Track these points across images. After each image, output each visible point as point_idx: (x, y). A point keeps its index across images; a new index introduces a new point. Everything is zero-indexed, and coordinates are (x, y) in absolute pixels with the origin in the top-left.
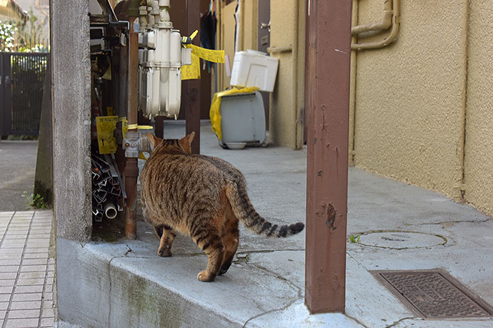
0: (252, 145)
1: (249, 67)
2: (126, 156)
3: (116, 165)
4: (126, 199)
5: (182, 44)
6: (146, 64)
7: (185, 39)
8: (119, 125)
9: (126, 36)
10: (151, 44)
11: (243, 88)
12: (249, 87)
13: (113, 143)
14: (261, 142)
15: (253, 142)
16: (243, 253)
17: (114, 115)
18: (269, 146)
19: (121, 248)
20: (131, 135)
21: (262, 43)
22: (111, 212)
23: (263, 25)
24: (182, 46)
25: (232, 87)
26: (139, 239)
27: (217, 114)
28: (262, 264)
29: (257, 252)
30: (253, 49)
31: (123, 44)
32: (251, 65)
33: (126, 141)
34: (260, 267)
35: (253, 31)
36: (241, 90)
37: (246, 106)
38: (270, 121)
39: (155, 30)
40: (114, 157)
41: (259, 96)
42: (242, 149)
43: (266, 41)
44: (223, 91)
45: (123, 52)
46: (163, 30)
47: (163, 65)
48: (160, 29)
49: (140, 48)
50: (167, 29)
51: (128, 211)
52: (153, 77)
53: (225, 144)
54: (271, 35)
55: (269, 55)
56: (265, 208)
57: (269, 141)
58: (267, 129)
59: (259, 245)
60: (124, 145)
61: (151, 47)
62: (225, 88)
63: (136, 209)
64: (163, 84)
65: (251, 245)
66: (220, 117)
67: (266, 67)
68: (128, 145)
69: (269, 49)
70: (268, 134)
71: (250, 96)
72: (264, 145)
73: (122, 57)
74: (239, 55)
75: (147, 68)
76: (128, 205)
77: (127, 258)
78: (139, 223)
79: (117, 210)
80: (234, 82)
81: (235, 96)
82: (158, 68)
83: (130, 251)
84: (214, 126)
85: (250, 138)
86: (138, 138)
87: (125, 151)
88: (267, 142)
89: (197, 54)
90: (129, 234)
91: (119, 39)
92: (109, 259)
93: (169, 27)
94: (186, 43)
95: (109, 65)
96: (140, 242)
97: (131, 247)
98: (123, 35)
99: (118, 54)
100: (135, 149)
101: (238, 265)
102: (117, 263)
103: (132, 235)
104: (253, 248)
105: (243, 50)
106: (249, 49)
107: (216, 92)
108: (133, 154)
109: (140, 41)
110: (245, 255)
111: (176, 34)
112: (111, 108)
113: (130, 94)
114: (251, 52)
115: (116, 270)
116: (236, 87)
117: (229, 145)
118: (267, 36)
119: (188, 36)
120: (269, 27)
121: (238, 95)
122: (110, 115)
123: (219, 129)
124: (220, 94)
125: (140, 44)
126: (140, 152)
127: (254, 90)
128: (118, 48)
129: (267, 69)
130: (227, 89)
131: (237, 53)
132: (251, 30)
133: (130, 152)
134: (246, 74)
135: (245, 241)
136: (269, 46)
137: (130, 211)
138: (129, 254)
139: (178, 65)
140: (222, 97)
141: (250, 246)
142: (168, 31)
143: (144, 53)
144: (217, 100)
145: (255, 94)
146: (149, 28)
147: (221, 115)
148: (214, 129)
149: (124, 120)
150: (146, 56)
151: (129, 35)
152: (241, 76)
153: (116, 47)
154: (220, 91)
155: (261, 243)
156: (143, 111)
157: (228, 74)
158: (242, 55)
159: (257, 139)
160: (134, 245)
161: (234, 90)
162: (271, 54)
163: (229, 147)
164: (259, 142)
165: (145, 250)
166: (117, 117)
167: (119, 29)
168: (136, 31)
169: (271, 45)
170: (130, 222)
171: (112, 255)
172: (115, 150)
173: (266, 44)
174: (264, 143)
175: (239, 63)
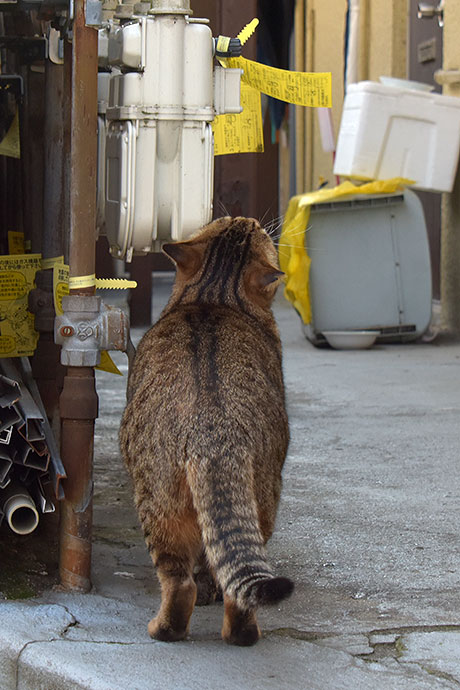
0: (394, 338)
1: (387, 124)
2: (64, 362)
3: (35, 388)
4: (62, 480)
5: (217, 57)
6: (118, 111)
7: (224, 43)
8: (44, 280)
9: (64, 37)
10: (131, 57)
11: (370, 181)
12: (386, 178)
13: (25, 330)
14: (420, 329)
15: (397, 329)
16: (385, 632)
17: (27, 252)
18: (440, 340)
19: (50, 615)
20: (78, 305)
21: (421, 58)
22: (23, 516)
23: (424, 8)
24: (216, 63)
25: (339, 180)
26: (98, 592)
27: (298, 252)
28: (440, 665)
29: (425, 629)
30: (395, 74)
31: (54, 58)
32: (392, 118)
33: (65, 320)
34: (434, 672)
35: (394, 27)
36: (364, 188)
37: (377, 229)
38: (444, 273)
39: (144, 19)
40: (27, 367)
41: (414, 204)
42: (368, 348)
43: (432, 54)
44: (312, 190)
45: (57, 81)
46: (165, 20)
47: (166, 114)
48: (158, 16)
49: (101, 70)
50: (175, 16)
51: (69, 515)
52: (137, 146)
53: (320, 336)
54: (446, 34)
55: (439, 90)
56: (441, 507)
57: (441, 326)
58: (436, 293)
59: (431, 610)
60: (58, 332)
61: (131, 64)
62: (318, 183)
63: (90, 509)
64: (164, 167)
65: (407, 609)
66: (307, 261)
67: (433, 123)
68: (69, 333)
69: (440, 74)
70: (438, 309)
71: (390, 202)
72: (427, 339)
73: (52, 93)
74: (357, 93)
75: (119, 123)
76: (69, 497)
77: (67, 644)
78: (99, 548)
79: (39, 509)
80: (344, 165)
81: (349, 203)
82: (152, 124)
83: (75, 624)
84: (292, 286)
85: (390, 319)
86: (98, 312)
87: (60, 347)
88: (436, 330)
89: (256, 83)
90: (72, 577)
91: (42, 45)
92: (16, 646)
93: (181, 10)
94: (228, 55)
95: (12, 118)
96: (99, 598)
97: (77, 613)
98: (55, 34)
99: (40, 85)
100: (88, 342)
101: (374, 666)
102: (38, 658)
103: (79, 579)
104: (411, 617)
105: (366, 77)
106: (383, 75)
107: (293, 193)
108: (85, 356)
109: (103, 50)
110: (390, 638)
111: (200, 31)
112: (21, 234)
113: (74, 192)
114: (391, 84)
115: (37, 678)
116: (348, 179)
117: (333, 336)
118: (434, 40)
119: (234, 33)
120: (442, 14)
121: (357, 202)
122: (19, 252)
123: (303, 294)
124: (306, 200)
125: (101, 58)
126: (102, 352)
127: (399, 187)
128: (41, 70)
129: (434, 131)
130: (323, 185)
131: (350, 87)
132: (390, 23)
133: (75, 352)
134: (379, 143)
135: (390, 599)
136: (440, 66)
137: (73, 513)
138: (73, 632)
139: (205, 114)
140: (313, 207)
141: (405, 612)
142: (179, 21)
143: (112, 81)
144: (299, 216)
145: (401, 197)
146: (125, 14)
147: (309, 253)
148: (290, 293)
149: (58, 265)
150: (118, 90)
151: (72, 35)
152: (364, 148)
153: (34, 68)
154: (304, 192)
155: (435, 605)
156: (111, 240)
157: (326, 145)
158: (367, 91)
159: (409, 322)
160: (85, 609)
161: (346, 188)
162: (446, 88)
163: (333, 342)
164: (413, 328)
165: (117, 621)
166: (38, 256)
167: (43, 17)
168: (91, 21)
169: (446, 64)
170: (73, 543)
171: (25, 636)
172: (31, 347)
173: (431, 61)
174: (427, 332)
175: (359, 112)
